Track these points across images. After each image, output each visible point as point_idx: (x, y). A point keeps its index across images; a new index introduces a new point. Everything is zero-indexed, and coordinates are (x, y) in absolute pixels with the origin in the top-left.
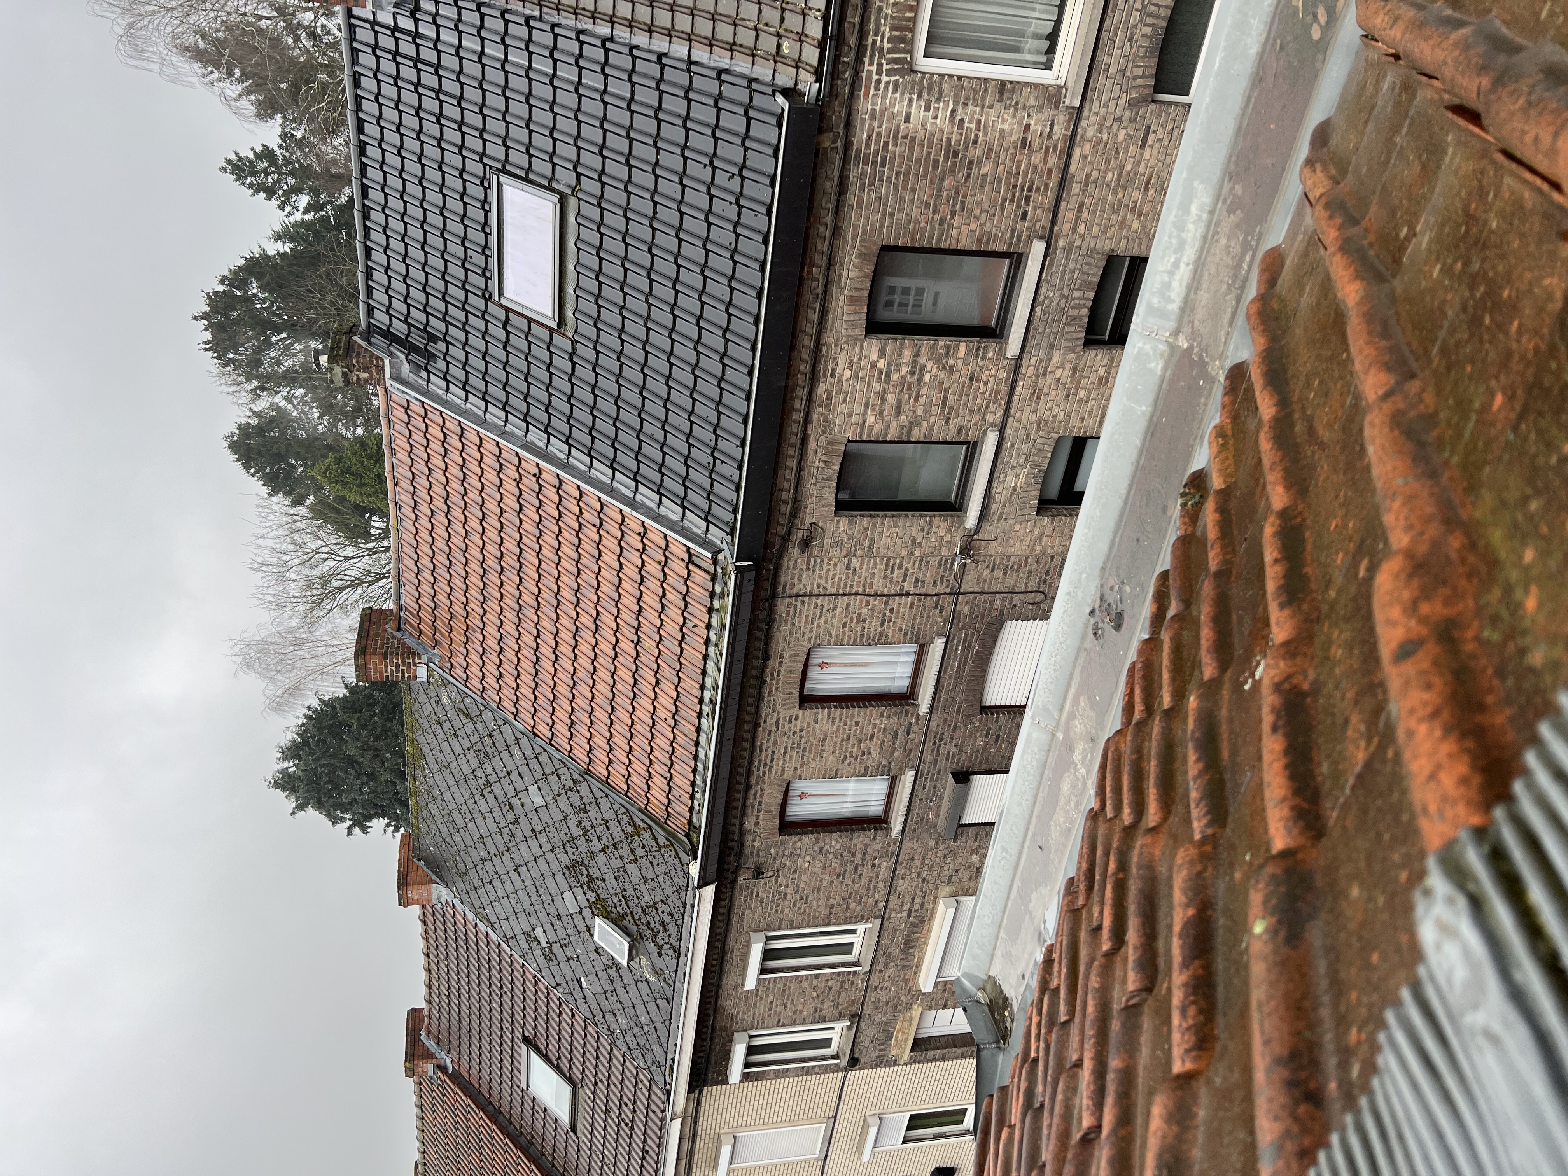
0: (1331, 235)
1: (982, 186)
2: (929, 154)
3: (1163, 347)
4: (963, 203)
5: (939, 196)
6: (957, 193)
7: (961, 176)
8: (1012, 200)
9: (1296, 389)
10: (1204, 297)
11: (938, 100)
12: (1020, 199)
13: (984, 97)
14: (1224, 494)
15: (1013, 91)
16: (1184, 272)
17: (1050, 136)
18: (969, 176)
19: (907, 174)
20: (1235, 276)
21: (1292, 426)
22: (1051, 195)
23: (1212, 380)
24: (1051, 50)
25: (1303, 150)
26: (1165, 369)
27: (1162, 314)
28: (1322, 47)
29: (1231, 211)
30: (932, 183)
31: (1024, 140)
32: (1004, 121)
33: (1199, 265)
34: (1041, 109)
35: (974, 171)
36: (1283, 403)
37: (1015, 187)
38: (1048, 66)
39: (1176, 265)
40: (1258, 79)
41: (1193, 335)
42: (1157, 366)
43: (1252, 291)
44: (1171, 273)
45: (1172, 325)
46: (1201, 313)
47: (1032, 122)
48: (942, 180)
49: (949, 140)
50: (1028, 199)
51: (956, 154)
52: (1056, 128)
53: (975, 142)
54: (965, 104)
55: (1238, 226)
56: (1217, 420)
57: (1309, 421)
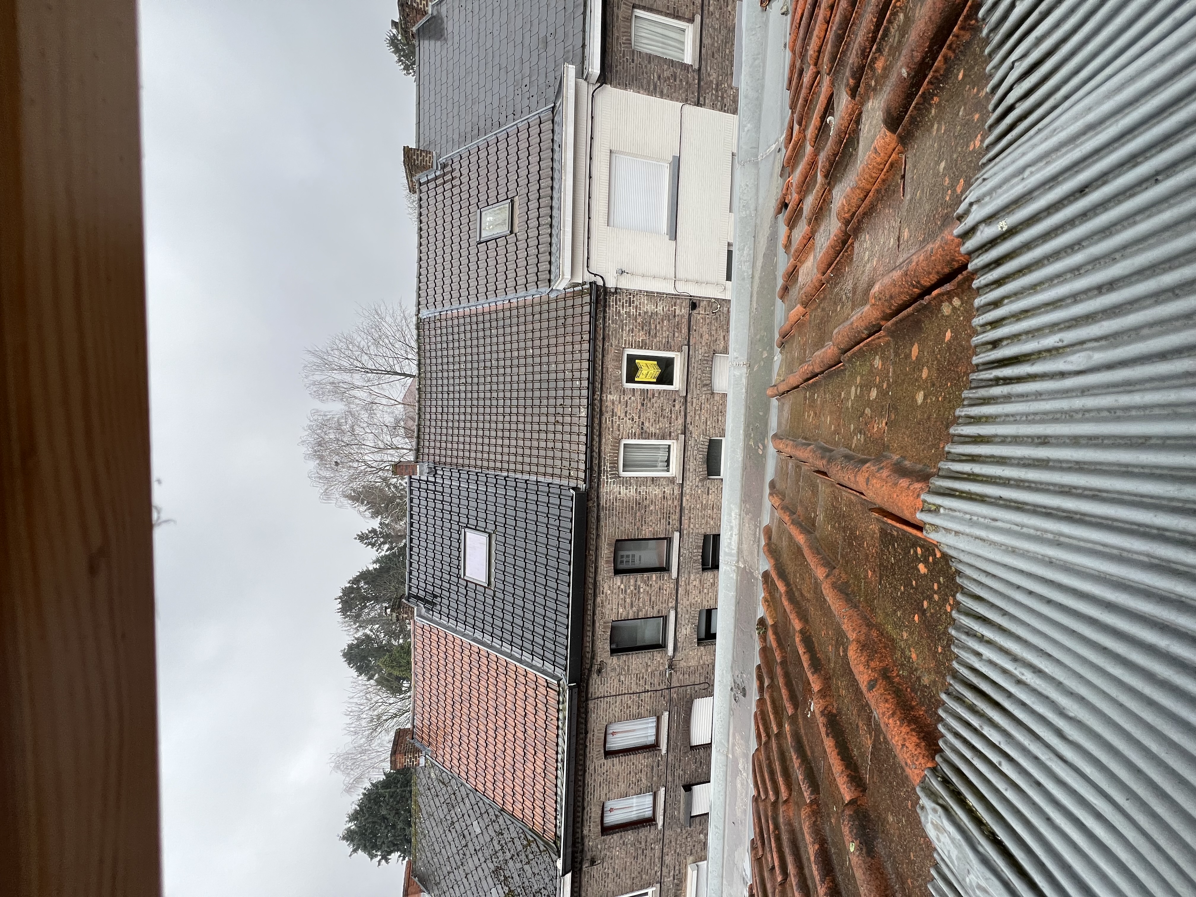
0: (787, 519)
1: (651, 514)
2: (629, 505)
3: (734, 568)
4: (645, 521)
5: (635, 519)
6: (642, 517)
7: (643, 511)
8: (663, 518)
9: (791, 577)
10: (745, 546)
11: (630, 486)
12: (666, 518)
13: (647, 483)
14: (775, 626)
15: (657, 480)
16: (735, 538)
17: (673, 494)
18: (646, 511)
19: (622, 513)
20: (755, 537)
21: (794, 594)
22: (678, 515)
23: (757, 579)
24: (668, 465)
25: (767, 491)
26: (737, 576)
27: (730, 555)
28: (764, 456)
29: (747, 514)
30: (632, 515)
31: (664, 497)
32: (655, 491)
33: (740, 535)
34: (668, 485)
35: (647, 509)
36: (788, 584)
37: (664, 513)
38: (668, 471)
39: (731, 535)
40: (745, 468)
41: (745, 562)
42: (734, 576)
43: (763, 543)
44: (730, 539)
45: (736, 558)
46: (745, 553)
47: (666, 490)
48: (636, 514)
49: (636, 499)
50: (669, 517)
51: (639, 504)
52: (675, 491)
53: (646, 499)
54: (640, 486)
55: (751, 519)
56: (763, 595)
57: (800, 590)
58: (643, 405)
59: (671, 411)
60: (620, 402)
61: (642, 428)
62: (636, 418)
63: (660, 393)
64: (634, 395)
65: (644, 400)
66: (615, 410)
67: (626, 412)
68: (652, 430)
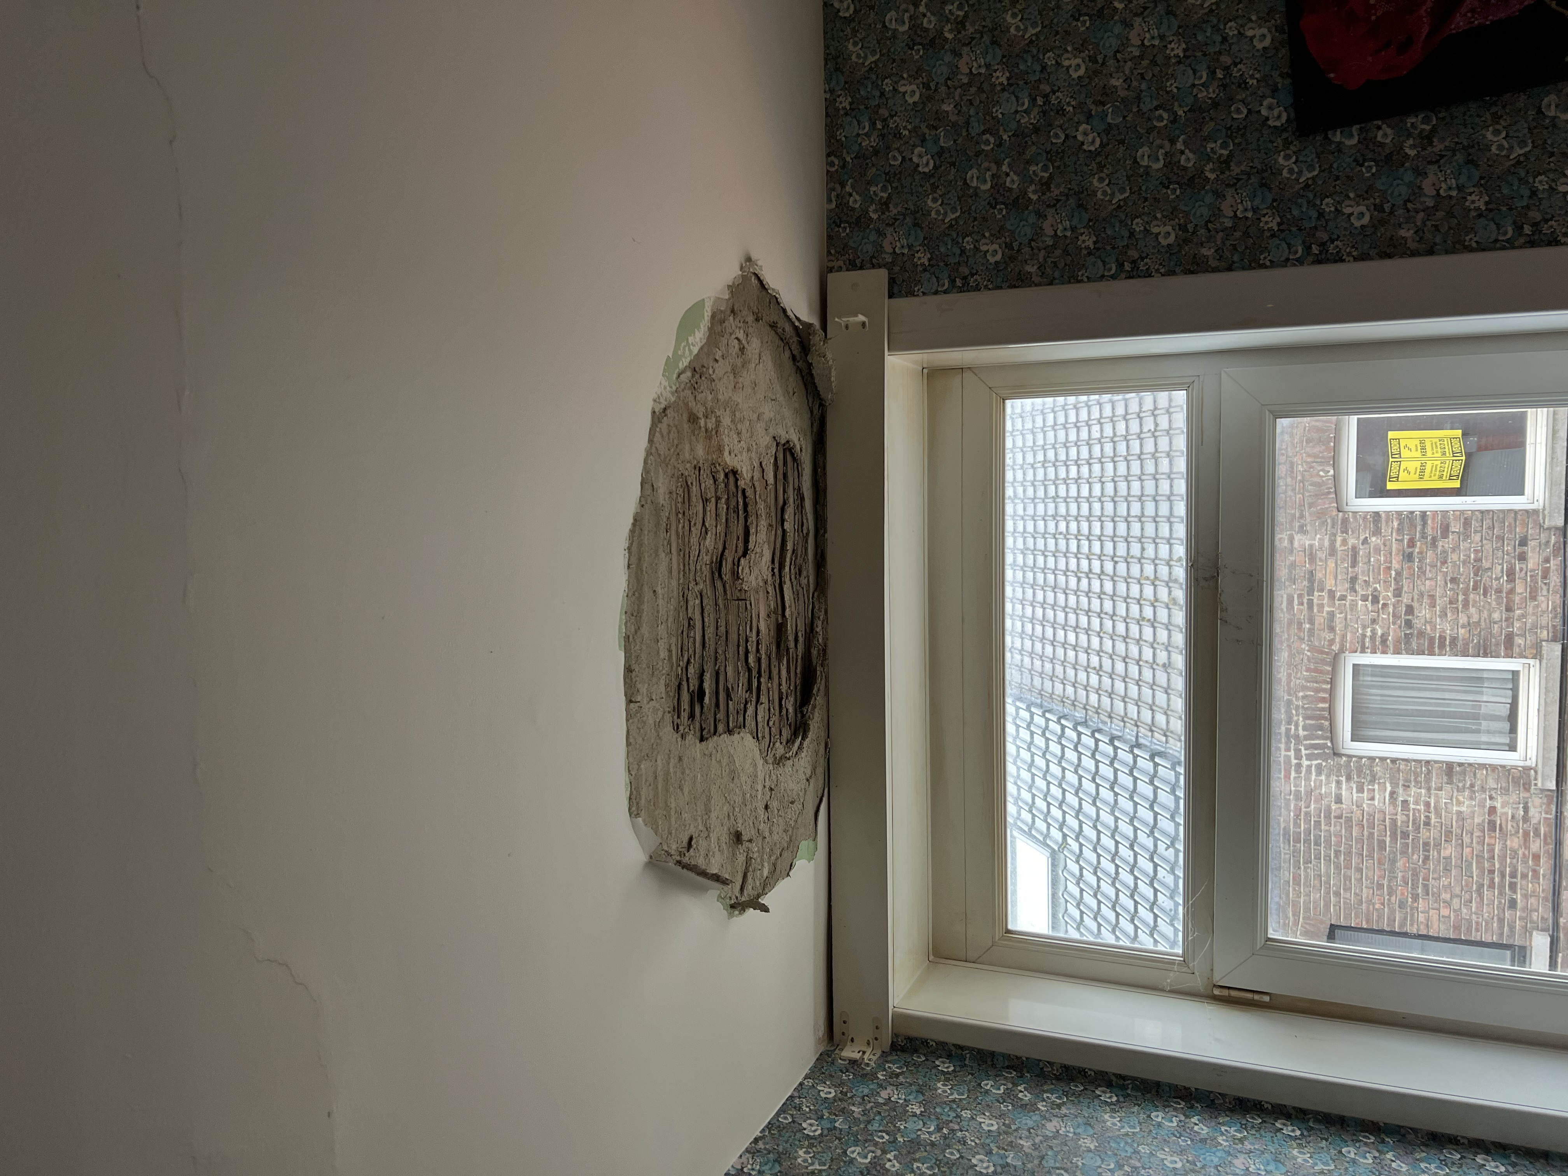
1: (1447, 870)
2: (1371, 835)
4: (1426, 887)
5: (1393, 878)
6: (1415, 875)
7: (1417, 857)
8: (1492, 885)
11: (1372, 782)
12: (1502, 886)
13: (1428, 780)
15: (1464, 773)
17: (1526, 819)
18: (1426, 859)
19: (1349, 853)
22: (1544, 884)
24: (1513, 730)
30: (1380, 863)
31: (1492, 825)
32: (1459, 803)
34: (1506, 791)
35: (1433, 854)
37: (1491, 872)
38: (1512, 747)
47: (1498, 805)
48: (1393, 861)
49: (1394, 822)
50: (1513, 886)
51: (1405, 835)
52: (1532, 812)
53: (1427, 824)
54: (1406, 787)
58: (1409, 558)
59: (1511, 574)
60: (1333, 552)
61: (1409, 624)
62: (1387, 595)
63: (1467, 523)
64: (1377, 532)
65: (1412, 543)
66: (1319, 575)
67: (1353, 580)
68: (1446, 627)
